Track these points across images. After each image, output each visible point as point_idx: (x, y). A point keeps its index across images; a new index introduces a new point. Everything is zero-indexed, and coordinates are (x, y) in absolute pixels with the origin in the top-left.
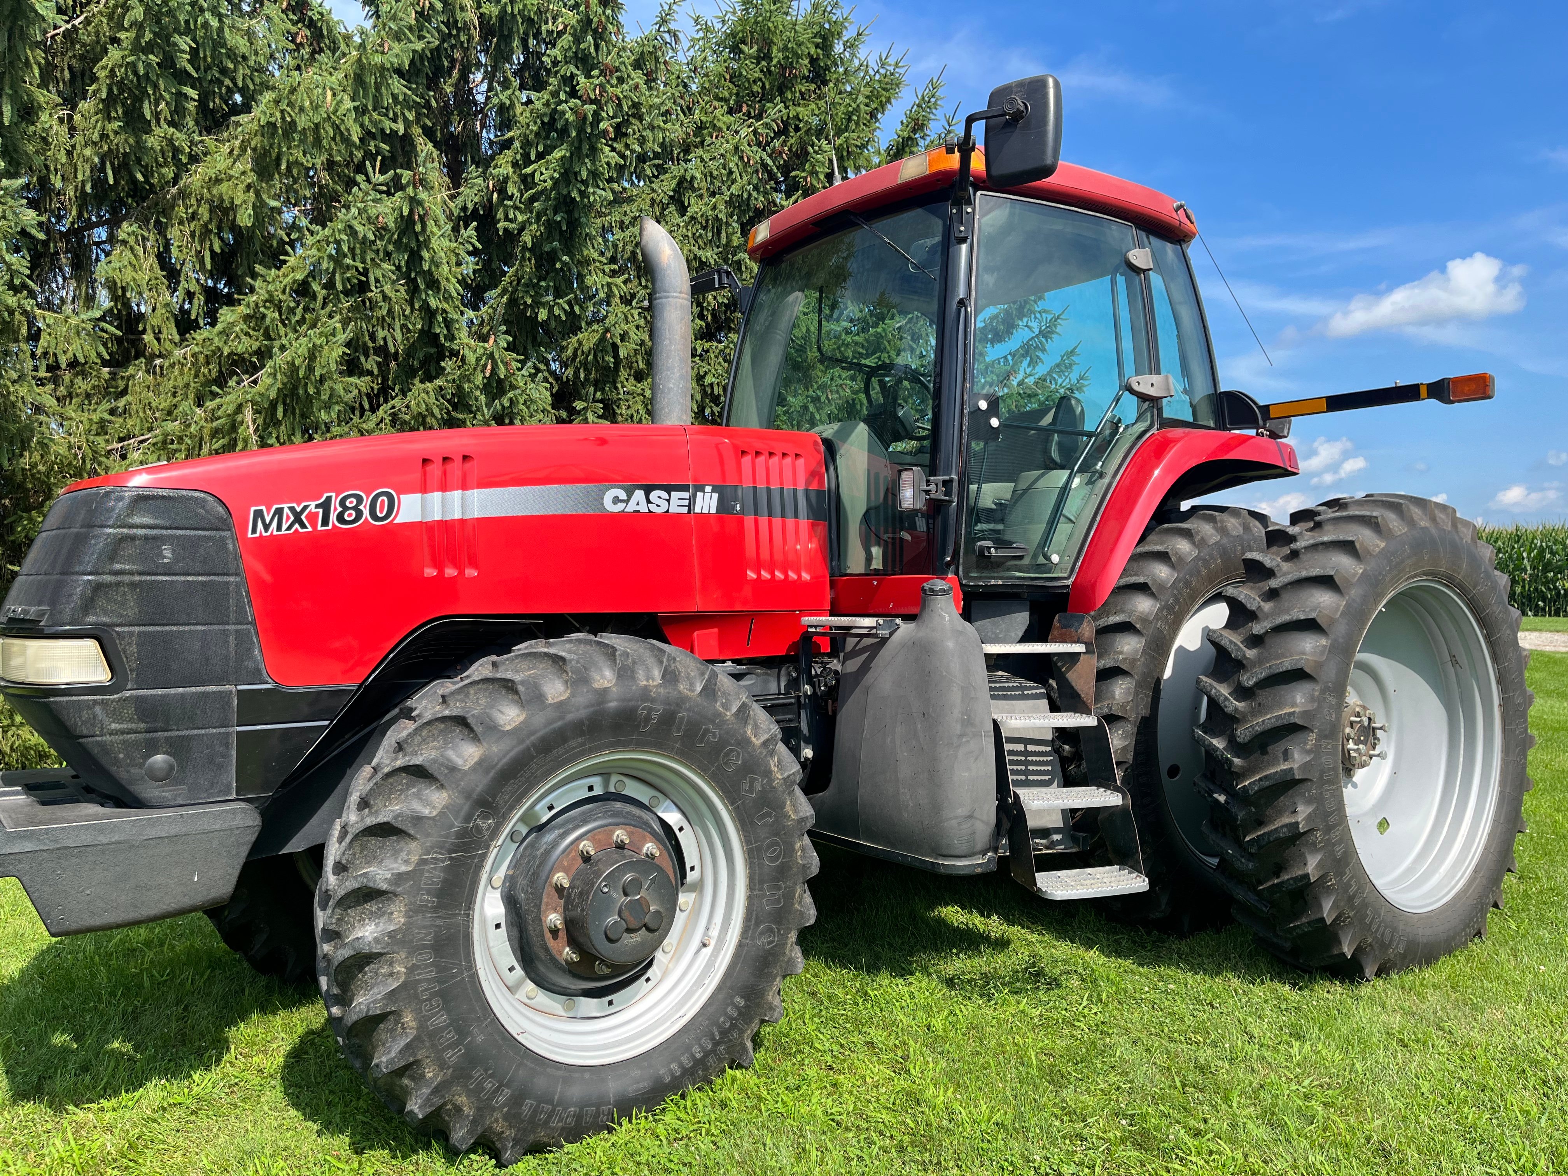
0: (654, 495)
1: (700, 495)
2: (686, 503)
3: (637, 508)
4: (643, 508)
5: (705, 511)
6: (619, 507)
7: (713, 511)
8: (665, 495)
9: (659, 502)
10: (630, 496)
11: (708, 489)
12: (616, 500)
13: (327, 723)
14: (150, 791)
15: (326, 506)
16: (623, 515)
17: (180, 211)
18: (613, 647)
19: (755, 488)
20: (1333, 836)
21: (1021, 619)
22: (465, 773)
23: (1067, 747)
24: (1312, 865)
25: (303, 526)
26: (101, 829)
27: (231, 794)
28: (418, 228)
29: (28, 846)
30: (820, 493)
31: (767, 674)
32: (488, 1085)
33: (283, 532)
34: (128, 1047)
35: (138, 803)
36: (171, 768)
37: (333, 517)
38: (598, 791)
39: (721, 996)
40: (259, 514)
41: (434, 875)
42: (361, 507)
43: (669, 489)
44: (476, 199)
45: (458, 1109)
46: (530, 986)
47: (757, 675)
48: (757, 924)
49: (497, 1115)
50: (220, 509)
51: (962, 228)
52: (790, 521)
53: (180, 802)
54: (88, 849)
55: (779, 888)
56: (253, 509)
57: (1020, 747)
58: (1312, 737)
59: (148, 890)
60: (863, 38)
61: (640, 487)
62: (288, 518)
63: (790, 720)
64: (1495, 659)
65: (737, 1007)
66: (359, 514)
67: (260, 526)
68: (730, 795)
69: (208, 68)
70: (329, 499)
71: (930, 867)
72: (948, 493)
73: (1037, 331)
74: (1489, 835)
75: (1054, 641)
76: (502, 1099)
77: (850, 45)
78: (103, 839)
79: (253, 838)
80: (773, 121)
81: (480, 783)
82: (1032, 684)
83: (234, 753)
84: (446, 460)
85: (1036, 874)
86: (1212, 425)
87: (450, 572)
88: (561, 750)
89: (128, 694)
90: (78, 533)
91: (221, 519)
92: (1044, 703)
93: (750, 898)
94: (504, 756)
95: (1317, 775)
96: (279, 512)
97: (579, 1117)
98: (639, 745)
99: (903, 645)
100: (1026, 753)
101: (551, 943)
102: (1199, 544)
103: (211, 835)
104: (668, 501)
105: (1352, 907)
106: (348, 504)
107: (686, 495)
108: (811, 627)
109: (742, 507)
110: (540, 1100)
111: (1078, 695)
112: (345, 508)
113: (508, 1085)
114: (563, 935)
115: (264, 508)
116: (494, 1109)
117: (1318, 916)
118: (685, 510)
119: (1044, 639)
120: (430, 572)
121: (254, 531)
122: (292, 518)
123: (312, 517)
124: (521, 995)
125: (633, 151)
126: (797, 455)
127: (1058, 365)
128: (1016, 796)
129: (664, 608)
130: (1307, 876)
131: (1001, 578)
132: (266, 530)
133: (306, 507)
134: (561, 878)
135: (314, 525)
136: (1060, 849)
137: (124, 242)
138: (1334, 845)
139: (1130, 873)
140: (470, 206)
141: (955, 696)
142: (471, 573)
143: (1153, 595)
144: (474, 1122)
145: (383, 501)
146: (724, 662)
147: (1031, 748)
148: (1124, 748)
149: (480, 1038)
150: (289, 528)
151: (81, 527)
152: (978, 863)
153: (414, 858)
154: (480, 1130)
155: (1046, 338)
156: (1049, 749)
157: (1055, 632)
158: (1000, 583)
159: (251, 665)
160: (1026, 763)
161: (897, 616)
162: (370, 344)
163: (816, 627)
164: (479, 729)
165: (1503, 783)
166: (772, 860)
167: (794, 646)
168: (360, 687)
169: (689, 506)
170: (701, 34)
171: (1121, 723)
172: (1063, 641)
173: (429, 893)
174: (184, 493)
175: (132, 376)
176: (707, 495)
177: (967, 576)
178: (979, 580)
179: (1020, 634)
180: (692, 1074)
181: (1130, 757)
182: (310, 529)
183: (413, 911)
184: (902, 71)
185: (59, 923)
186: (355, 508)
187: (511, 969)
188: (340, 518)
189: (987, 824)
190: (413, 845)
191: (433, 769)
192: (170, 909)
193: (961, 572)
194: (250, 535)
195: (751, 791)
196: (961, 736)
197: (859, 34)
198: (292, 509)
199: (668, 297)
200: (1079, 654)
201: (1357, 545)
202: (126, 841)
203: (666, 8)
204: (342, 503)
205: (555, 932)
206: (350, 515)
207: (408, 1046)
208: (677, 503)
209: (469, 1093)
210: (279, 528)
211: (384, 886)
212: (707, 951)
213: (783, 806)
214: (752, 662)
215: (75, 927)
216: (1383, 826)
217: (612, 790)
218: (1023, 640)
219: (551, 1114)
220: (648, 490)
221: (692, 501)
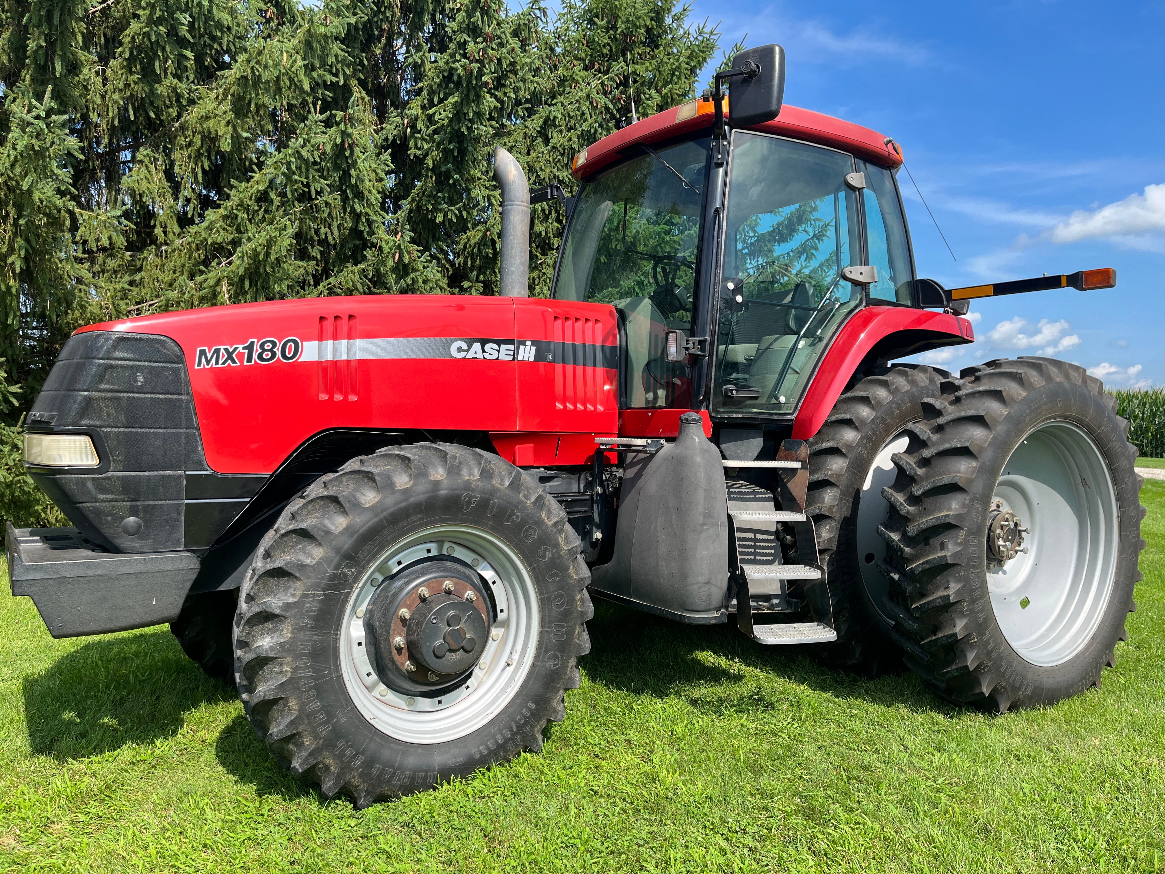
0: (488, 347)
1: (522, 347)
2: (512, 353)
3: (475, 356)
4: (480, 356)
5: (526, 359)
6: (462, 355)
7: (532, 359)
8: (496, 347)
9: (491, 352)
10: (470, 346)
11: (529, 343)
12: (460, 350)
13: (248, 500)
14: (125, 542)
15: (250, 348)
16: (464, 360)
17: (181, 140)
18: (445, 452)
19: (564, 344)
20: (976, 606)
21: (757, 443)
22: (336, 536)
23: (789, 537)
24: (959, 627)
25: (234, 362)
26: (88, 566)
27: (181, 546)
28: (348, 153)
29: (39, 575)
30: (613, 349)
31: (570, 478)
32: (348, 752)
33: (219, 366)
34: (114, 722)
35: (117, 550)
36: (140, 526)
37: (255, 356)
38: (434, 553)
39: (518, 701)
40: (203, 352)
41: (313, 605)
42: (275, 350)
43: (499, 342)
44: (395, 133)
45: (327, 768)
46: (382, 687)
47: (563, 478)
48: (546, 651)
49: (355, 774)
50: (176, 349)
51: (720, 157)
52: (590, 369)
53: (146, 550)
54: (80, 579)
55: (563, 627)
56: (199, 349)
57: (751, 536)
58: (962, 534)
59: (120, 609)
60: (687, 13)
61: (478, 341)
62: (223, 356)
63: (585, 512)
64: (1115, 482)
65: (530, 709)
66: (274, 354)
67: (203, 361)
68: (529, 559)
69: (201, 36)
70: (253, 343)
71: (678, 618)
72: (703, 350)
73: (812, 234)
74: (1105, 612)
75: (780, 460)
76: (358, 763)
77: (677, 18)
78: (90, 573)
79: (194, 577)
80: (616, 75)
81: (347, 543)
82: (763, 490)
83: (183, 518)
84: (336, 318)
85: (754, 627)
86: (909, 304)
87: (338, 397)
88: (405, 523)
89: (110, 474)
90: (78, 363)
91: (177, 356)
92: (772, 504)
93: (541, 633)
94: (364, 525)
95: (965, 561)
96: (217, 351)
97: (412, 778)
98: (462, 522)
99: (665, 459)
100: (755, 540)
101: (396, 657)
102: (895, 392)
103: (165, 573)
104: (498, 351)
105: (990, 659)
106: (266, 347)
107: (512, 347)
108: (603, 444)
109: (554, 357)
110: (385, 765)
111: (795, 499)
112: (264, 350)
113: (362, 753)
114: (405, 652)
115: (206, 348)
116: (352, 769)
117: (964, 664)
118: (511, 358)
119: (774, 459)
120: (324, 397)
121: (199, 364)
122: (226, 356)
123: (240, 356)
124: (376, 693)
125: (509, 97)
126: (596, 320)
127: (827, 260)
128: (742, 569)
129: (492, 427)
130: (955, 635)
131: (742, 413)
132: (208, 364)
133: (236, 349)
134: (405, 612)
135: (241, 361)
136: (777, 610)
137: (141, 162)
138: (977, 612)
139: (824, 628)
140: (390, 137)
141: (700, 496)
142: (353, 398)
143: (856, 428)
144: (338, 777)
145: (290, 346)
146: (538, 468)
147: (759, 536)
148: (830, 540)
149: (343, 720)
150: (224, 363)
151: (81, 358)
152: (712, 616)
153: (299, 593)
154: (342, 783)
155: (818, 240)
156: (773, 537)
157: (781, 453)
158: (740, 416)
159: (196, 458)
160: (755, 547)
161: (662, 438)
162: (315, 238)
163: (606, 445)
164: (346, 506)
165: (1118, 574)
166: (558, 607)
167: (590, 458)
168: (272, 476)
169: (514, 355)
170: (566, 10)
171: (829, 521)
172: (787, 460)
173: (309, 617)
174: (151, 336)
175: (145, 258)
176: (528, 348)
177: (715, 411)
178: (725, 414)
179: (756, 454)
180: (496, 754)
181: (834, 546)
182: (239, 364)
183: (297, 629)
184: (715, 37)
185: (58, 629)
186: (271, 350)
187: (369, 675)
188: (260, 357)
189: (721, 588)
190: (298, 584)
191: (314, 532)
192: (136, 623)
193: (711, 407)
194: (196, 367)
195: (544, 557)
196: (703, 525)
197: (684, 10)
198: (226, 350)
199: (513, 205)
200: (797, 469)
201: (1004, 394)
202: (105, 575)
204: (262, 346)
205: (399, 650)
206: (267, 355)
207: (292, 722)
208: (505, 353)
209: (335, 757)
210: (217, 363)
211: (277, 611)
212: (510, 669)
213: (567, 569)
214: (559, 469)
215: (69, 632)
216: (1025, 603)
217: (445, 553)
218: (758, 458)
219: (393, 776)
220: (483, 343)
221: (516, 352)
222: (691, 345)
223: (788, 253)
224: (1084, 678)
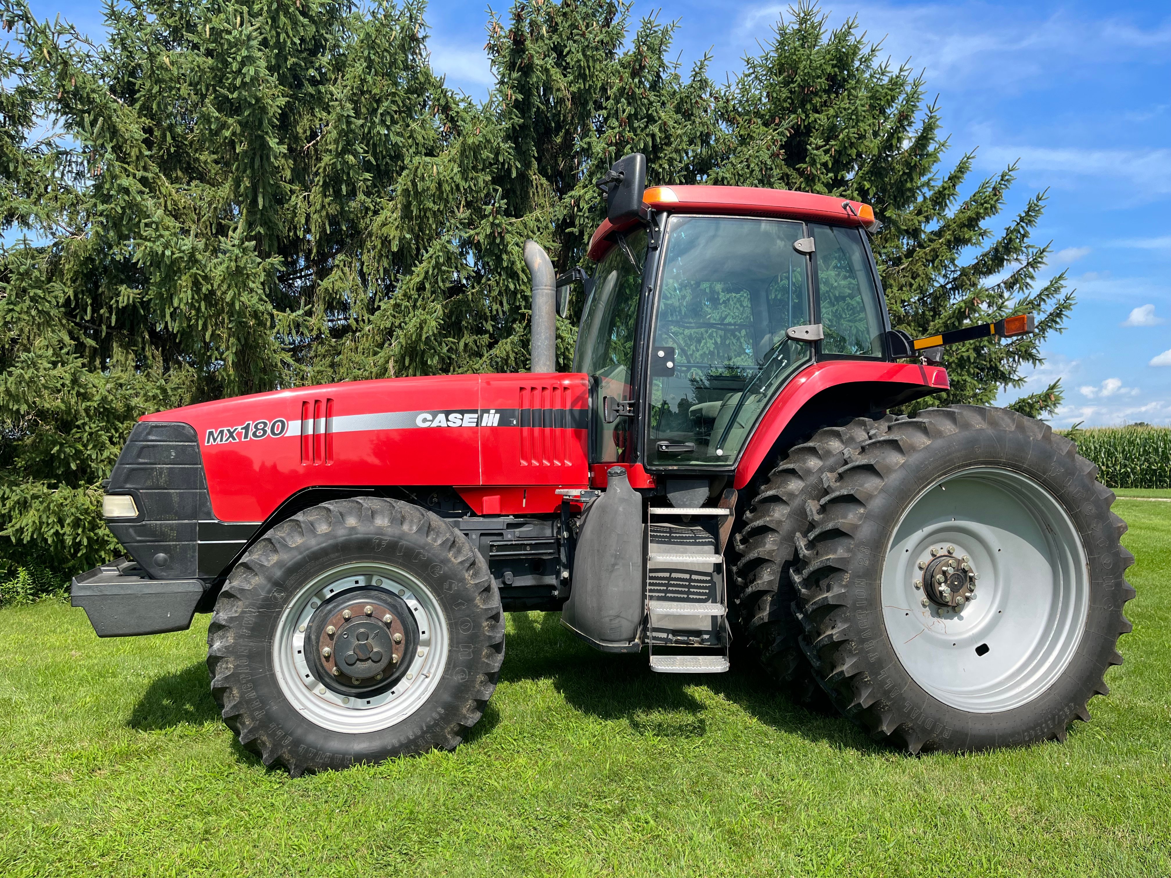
0: (451, 417)
1: (486, 415)
2: (475, 420)
3: (440, 424)
4: (444, 424)
5: (490, 425)
6: (427, 425)
7: (496, 424)
8: (459, 416)
9: (455, 420)
10: (434, 418)
11: (493, 411)
13: (245, 541)
14: (156, 571)
15: (247, 428)
16: (429, 430)
17: (369, 244)
18: (363, 504)
19: (531, 410)
20: (865, 646)
21: (703, 493)
22: (268, 568)
24: (848, 666)
25: (234, 439)
27: (194, 575)
29: (88, 593)
30: (583, 412)
31: (543, 524)
32: (279, 733)
33: (223, 442)
34: (192, 709)
35: (152, 577)
36: (167, 560)
37: (250, 434)
38: (362, 584)
39: (429, 706)
40: (211, 433)
41: (251, 619)
42: (266, 429)
43: (462, 412)
44: (565, 212)
45: (264, 743)
46: (321, 686)
47: (534, 525)
48: (454, 667)
49: (285, 750)
50: (192, 431)
51: (654, 242)
52: (557, 430)
53: (170, 577)
54: (116, 596)
55: (470, 647)
56: (208, 431)
57: (687, 576)
58: (847, 577)
59: (145, 619)
60: (877, 53)
61: (442, 412)
62: (226, 435)
63: (550, 554)
64: (1079, 528)
65: (438, 713)
66: (265, 432)
67: (212, 439)
68: (437, 590)
70: (249, 424)
72: (634, 411)
75: (718, 507)
76: (287, 742)
77: (866, 61)
78: (122, 592)
79: (199, 598)
81: (278, 573)
82: (707, 535)
83: (197, 555)
84: (317, 402)
85: (650, 657)
86: (880, 356)
87: (316, 463)
88: (325, 559)
89: (145, 522)
91: (192, 437)
92: (712, 548)
93: (450, 651)
95: (851, 602)
96: (222, 432)
97: (332, 758)
98: (375, 559)
99: (599, 507)
100: (690, 580)
101: (325, 663)
103: (177, 594)
104: (462, 419)
105: (889, 698)
106: (259, 427)
107: (476, 416)
108: (565, 495)
109: (518, 422)
110: (309, 746)
111: (721, 543)
112: (257, 429)
113: (291, 735)
114: (331, 660)
115: (214, 430)
116: (283, 747)
117: (856, 702)
118: (474, 425)
119: (715, 505)
120: (305, 463)
121: (209, 442)
122: (228, 435)
123: (239, 434)
124: (316, 691)
125: (664, 169)
126: (565, 388)
128: (650, 605)
130: (842, 673)
132: (215, 442)
133: (236, 429)
134: (331, 629)
135: (240, 438)
136: (707, 644)
138: (868, 652)
141: (614, 539)
142: (330, 463)
144: (272, 752)
145: (278, 425)
146: (506, 516)
147: (694, 577)
148: (770, 582)
149: (274, 708)
150: (227, 440)
152: (623, 646)
153: (239, 610)
154: (275, 756)
156: (708, 578)
157: (721, 501)
158: (675, 468)
159: (206, 510)
160: (689, 587)
161: (597, 489)
163: (569, 496)
164: (278, 546)
166: (464, 630)
167: (558, 508)
168: (263, 523)
169: (477, 422)
170: (751, 71)
172: (722, 507)
173: (247, 628)
174: (175, 424)
177: (651, 464)
178: (661, 467)
179: (703, 502)
180: (407, 748)
181: (775, 588)
182: (238, 441)
183: (238, 637)
184: (906, 73)
185: (102, 631)
186: (263, 429)
187: (307, 676)
188: (254, 434)
189: (632, 622)
190: (240, 603)
191: (251, 565)
192: (156, 629)
193: (646, 461)
194: (206, 444)
195: (450, 588)
196: (613, 565)
197: (873, 51)
198: (229, 430)
199: (538, 289)
200: (726, 516)
201: (900, 443)
203: (699, 64)
204: (256, 426)
205: (327, 658)
206: (260, 433)
207: (235, 706)
208: (469, 420)
209: (269, 736)
210: (221, 440)
211: (224, 623)
212: (427, 680)
213: (474, 599)
214: (533, 516)
215: (109, 633)
216: (982, 650)
217: (374, 583)
218: (704, 506)
219: (316, 754)
220: (447, 414)
221: (480, 419)
222: (621, 408)
223: (999, 285)
224: (1033, 728)
